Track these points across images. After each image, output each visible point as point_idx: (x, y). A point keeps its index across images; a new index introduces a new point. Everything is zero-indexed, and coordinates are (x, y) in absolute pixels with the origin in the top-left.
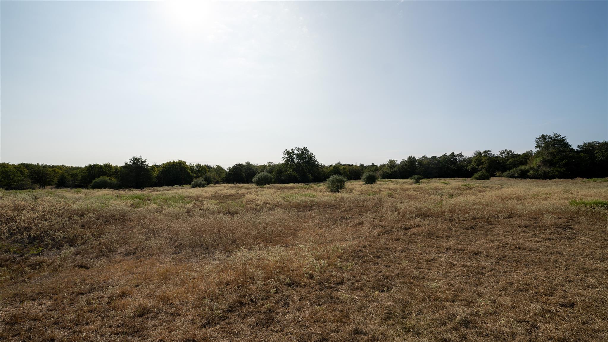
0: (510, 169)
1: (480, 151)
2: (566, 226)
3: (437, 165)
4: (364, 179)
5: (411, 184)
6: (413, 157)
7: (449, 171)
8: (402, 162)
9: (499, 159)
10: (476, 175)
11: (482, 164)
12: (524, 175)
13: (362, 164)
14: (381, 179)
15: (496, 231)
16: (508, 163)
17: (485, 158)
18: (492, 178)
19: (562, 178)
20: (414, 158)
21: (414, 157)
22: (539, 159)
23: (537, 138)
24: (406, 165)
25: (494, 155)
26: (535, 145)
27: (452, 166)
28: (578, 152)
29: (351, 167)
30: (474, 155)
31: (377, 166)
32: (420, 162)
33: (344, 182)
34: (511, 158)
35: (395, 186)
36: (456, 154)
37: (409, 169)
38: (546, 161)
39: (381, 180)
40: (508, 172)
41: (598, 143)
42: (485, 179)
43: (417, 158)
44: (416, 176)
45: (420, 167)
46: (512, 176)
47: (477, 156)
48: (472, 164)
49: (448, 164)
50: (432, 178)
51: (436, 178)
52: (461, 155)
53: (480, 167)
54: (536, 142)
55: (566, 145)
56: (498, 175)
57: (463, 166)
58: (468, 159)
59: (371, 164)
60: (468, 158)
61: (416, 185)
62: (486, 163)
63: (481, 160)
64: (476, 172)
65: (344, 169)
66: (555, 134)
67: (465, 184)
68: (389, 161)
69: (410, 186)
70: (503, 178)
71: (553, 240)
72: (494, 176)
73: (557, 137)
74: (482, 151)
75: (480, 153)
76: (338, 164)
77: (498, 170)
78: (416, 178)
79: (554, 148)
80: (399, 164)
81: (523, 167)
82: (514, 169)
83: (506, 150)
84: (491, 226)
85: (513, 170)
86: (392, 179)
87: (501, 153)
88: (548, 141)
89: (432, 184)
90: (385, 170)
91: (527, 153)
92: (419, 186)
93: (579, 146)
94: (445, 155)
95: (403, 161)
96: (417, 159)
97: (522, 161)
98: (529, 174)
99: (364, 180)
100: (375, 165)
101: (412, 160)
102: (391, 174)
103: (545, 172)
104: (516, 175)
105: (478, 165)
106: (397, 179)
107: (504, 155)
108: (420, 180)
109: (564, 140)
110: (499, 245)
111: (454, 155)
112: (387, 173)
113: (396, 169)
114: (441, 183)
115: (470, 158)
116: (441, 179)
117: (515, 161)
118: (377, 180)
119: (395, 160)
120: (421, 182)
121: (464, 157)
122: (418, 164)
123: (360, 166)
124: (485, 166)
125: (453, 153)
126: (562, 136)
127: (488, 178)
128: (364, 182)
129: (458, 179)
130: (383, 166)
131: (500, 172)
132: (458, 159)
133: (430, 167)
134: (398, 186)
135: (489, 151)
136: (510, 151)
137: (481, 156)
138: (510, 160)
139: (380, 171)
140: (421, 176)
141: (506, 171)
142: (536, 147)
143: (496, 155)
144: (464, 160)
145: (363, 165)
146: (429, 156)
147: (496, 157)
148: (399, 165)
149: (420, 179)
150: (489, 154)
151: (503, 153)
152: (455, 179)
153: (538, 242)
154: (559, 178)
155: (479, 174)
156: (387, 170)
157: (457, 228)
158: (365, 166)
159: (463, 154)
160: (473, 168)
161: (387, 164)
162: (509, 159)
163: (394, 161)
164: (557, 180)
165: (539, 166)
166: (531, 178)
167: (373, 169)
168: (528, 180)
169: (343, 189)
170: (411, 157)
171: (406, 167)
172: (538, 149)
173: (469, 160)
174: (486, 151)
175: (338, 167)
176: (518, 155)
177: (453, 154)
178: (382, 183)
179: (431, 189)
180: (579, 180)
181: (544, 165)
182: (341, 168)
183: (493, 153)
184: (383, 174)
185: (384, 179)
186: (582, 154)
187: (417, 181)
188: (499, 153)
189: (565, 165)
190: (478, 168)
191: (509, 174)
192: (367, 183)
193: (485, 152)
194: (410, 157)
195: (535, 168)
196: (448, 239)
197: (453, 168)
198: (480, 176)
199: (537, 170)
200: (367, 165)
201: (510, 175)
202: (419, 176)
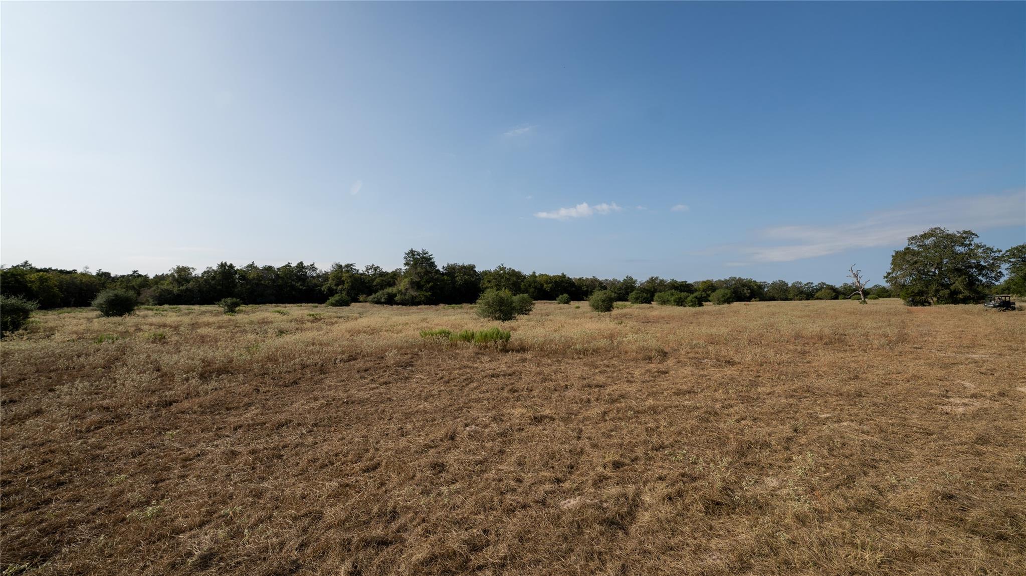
0: (376, 292)
1: (341, 264)
2: (407, 363)
3: (274, 281)
4: (101, 304)
5: (217, 314)
6: (228, 264)
7: (294, 293)
8: (205, 272)
9: (364, 277)
10: (332, 300)
11: (342, 283)
12: (390, 301)
13: (104, 270)
14: (155, 305)
15: (327, 382)
16: (375, 283)
17: (347, 275)
18: (353, 304)
19: (427, 304)
20: (231, 266)
21: (231, 264)
22: (407, 280)
23: (406, 253)
24: (214, 278)
25: (358, 271)
26: (404, 261)
27: (299, 284)
28: (443, 274)
29: (68, 277)
30: (332, 269)
31: (146, 277)
32: (243, 274)
33: (26, 313)
34: (379, 277)
35: (179, 319)
36: (305, 264)
37: (219, 287)
38: (414, 283)
39: (153, 307)
40: (373, 296)
41: (459, 266)
42: (343, 306)
43: (238, 267)
44: (229, 300)
45: (242, 284)
46: (378, 302)
47: (336, 271)
48: (329, 282)
49: (293, 280)
50: (264, 303)
51: (271, 303)
52: (312, 267)
53: (340, 287)
54: (405, 258)
55: (432, 265)
56: (361, 299)
57: (316, 285)
58: (324, 274)
59: (131, 273)
60: (324, 272)
61: (226, 317)
62: (347, 283)
63: (341, 277)
64: (332, 295)
65: (42, 280)
66: (423, 251)
67: (313, 313)
68: (175, 268)
69: (213, 319)
70: (368, 304)
71: (390, 383)
72: (357, 301)
73: (425, 254)
74: (343, 265)
75: (340, 266)
76: (24, 266)
77: (363, 293)
78: (229, 304)
79: (422, 268)
80: (200, 276)
81: (390, 290)
82: (381, 292)
83: (373, 265)
84: (322, 376)
85: (379, 294)
86: (182, 305)
87: (367, 270)
88: (417, 258)
89: (258, 313)
90: (165, 287)
91: (396, 271)
92: (233, 318)
93: (444, 267)
94: (288, 265)
95: (208, 271)
96: (238, 270)
97: (390, 281)
98: (396, 299)
99: (100, 307)
100: (140, 276)
101: (226, 271)
102: (178, 295)
103: (412, 296)
104: (383, 300)
105: (337, 285)
106: (191, 306)
107: (370, 271)
108: (235, 307)
109: (431, 259)
110: (323, 404)
111: (303, 267)
112: (169, 292)
113: (190, 285)
114: (275, 312)
115: (327, 273)
116: (278, 305)
117: (383, 280)
118: (136, 308)
119: (190, 267)
120: (240, 312)
121: (318, 271)
122: (239, 278)
123: (98, 274)
124: (346, 286)
125: (301, 263)
126: (430, 254)
127: (347, 304)
128: (99, 312)
129: (306, 305)
130: (159, 279)
131: (365, 296)
132: (309, 273)
133: (262, 284)
134: (186, 320)
135: (352, 265)
136: (378, 267)
137: (342, 272)
138: (377, 280)
139: (153, 289)
140: (238, 300)
141: (371, 295)
142: (406, 264)
143: (360, 272)
144: (318, 276)
145: (107, 275)
146: (260, 265)
147: (361, 274)
148: (198, 277)
149: (237, 305)
150: (352, 268)
151: (369, 269)
152: (301, 306)
153: (373, 389)
154: (425, 304)
155: (337, 297)
156: (170, 287)
157: (270, 387)
158: (112, 275)
159: (316, 266)
160: (330, 289)
161: (172, 274)
162: (376, 278)
163: (189, 269)
164: (423, 306)
165: (407, 289)
166: (397, 304)
167: (134, 283)
168: (395, 306)
169: (21, 331)
170: (226, 263)
171: (213, 282)
172: (407, 267)
173: (325, 277)
174: (348, 264)
175: (20, 275)
176: (387, 274)
177: (301, 266)
178: (150, 313)
179: (251, 323)
180: (442, 305)
181: (412, 288)
182: (34, 276)
183: (357, 268)
184: (161, 295)
185: (161, 305)
186: (445, 277)
187: (231, 309)
188: (365, 269)
189: (431, 288)
190: (336, 289)
191: (374, 298)
192: (107, 314)
193: (348, 266)
194: (222, 263)
195: (403, 291)
196: (246, 409)
197: (301, 287)
198: (337, 301)
199: (405, 295)
200: (120, 274)
201: (376, 300)
202: (234, 300)
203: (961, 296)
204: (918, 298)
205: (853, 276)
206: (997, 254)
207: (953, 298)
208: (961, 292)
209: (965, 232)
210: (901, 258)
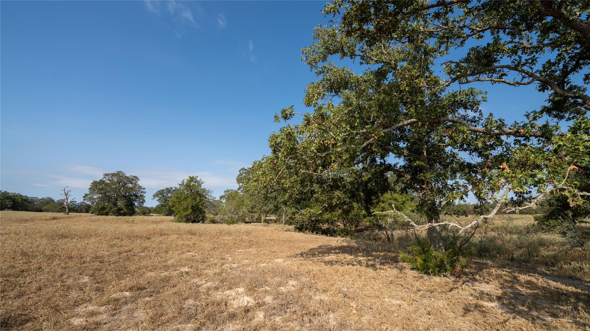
203: (122, 212)
204: (102, 211)
205: (64, 194)
206: (143, 190)
207: (119, 213)
208: (122, 210)
209: (134, 177)
210: (96, 186)
